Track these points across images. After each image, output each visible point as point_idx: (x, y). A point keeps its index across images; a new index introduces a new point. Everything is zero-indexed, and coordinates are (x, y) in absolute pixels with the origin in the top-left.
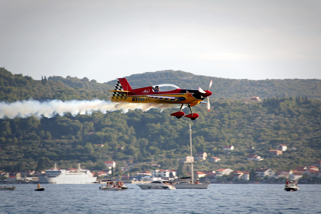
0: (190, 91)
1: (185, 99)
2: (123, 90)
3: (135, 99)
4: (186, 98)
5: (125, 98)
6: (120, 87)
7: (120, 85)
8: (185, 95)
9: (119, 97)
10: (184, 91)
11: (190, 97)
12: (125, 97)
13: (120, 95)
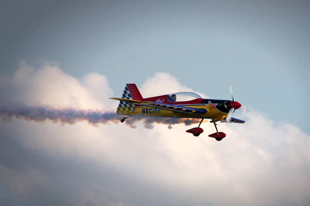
0: (213, 101)
1: (206, 111)
2: (131, 99)
3: (146, 111)
4: (208, 110)
5: (134, 110)
6: (129, 95)
7: (128, 92)
8: (206, 107)
9: (126, 108)
10: (206, 101)
11: (213, 109)
12: (134, 108)
13: (128, 106)
